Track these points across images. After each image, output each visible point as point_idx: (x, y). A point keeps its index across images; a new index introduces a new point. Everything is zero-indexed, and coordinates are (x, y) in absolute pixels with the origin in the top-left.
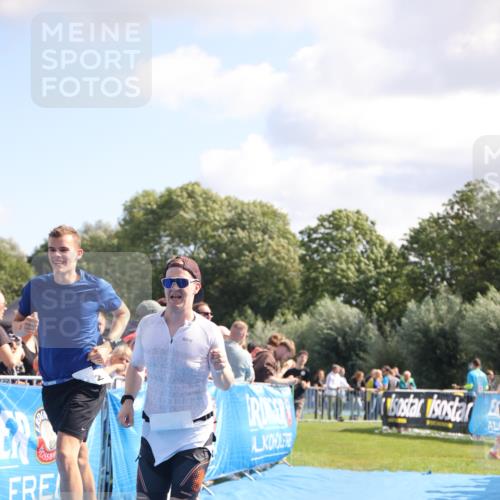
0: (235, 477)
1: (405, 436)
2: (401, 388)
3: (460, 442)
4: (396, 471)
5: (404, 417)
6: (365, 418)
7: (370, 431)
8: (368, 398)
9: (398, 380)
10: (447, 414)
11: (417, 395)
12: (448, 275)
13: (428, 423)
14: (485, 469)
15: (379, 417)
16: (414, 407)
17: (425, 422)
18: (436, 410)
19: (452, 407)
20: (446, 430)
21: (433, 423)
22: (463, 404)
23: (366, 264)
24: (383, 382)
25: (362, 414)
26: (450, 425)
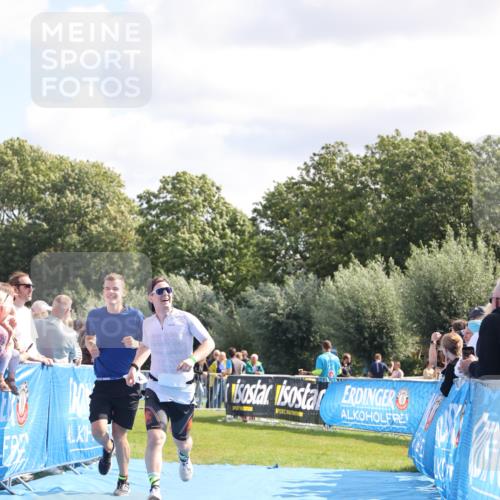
0: (59, 471)
1: (250, 426)
2: (247, 373)
3: (311, 432)
4: (239, 464)
5: (251, 405)
6: (207, 406)
7: (213, 420)
8: (211, 384)
9: (244, 364)
10: (297, 402)
11: (265, 381)
12: (301, 247)
13: (277, 411)
14: (338, 462)
15: (223, 405)
16: (262, 394)
17: (274, 411)
18: (286, 397)
19: (302, 394)
20: (296, 419)
21: (283, 411)
22: (315, 391)
23: (210, 234)
24: (228, 365)
25: (204, 401)
26: (301, 414)
